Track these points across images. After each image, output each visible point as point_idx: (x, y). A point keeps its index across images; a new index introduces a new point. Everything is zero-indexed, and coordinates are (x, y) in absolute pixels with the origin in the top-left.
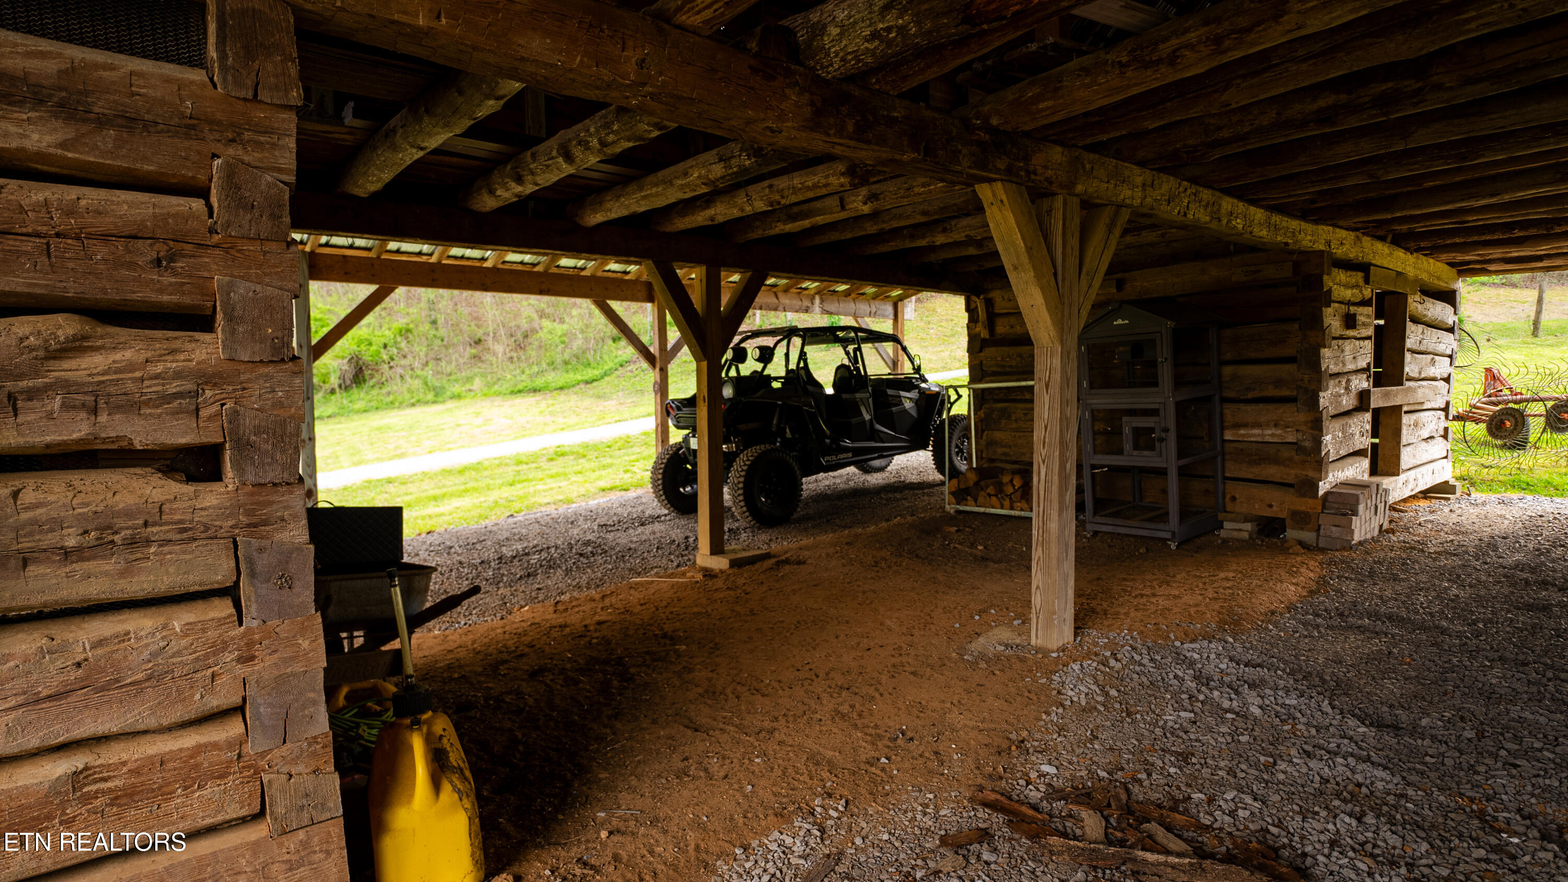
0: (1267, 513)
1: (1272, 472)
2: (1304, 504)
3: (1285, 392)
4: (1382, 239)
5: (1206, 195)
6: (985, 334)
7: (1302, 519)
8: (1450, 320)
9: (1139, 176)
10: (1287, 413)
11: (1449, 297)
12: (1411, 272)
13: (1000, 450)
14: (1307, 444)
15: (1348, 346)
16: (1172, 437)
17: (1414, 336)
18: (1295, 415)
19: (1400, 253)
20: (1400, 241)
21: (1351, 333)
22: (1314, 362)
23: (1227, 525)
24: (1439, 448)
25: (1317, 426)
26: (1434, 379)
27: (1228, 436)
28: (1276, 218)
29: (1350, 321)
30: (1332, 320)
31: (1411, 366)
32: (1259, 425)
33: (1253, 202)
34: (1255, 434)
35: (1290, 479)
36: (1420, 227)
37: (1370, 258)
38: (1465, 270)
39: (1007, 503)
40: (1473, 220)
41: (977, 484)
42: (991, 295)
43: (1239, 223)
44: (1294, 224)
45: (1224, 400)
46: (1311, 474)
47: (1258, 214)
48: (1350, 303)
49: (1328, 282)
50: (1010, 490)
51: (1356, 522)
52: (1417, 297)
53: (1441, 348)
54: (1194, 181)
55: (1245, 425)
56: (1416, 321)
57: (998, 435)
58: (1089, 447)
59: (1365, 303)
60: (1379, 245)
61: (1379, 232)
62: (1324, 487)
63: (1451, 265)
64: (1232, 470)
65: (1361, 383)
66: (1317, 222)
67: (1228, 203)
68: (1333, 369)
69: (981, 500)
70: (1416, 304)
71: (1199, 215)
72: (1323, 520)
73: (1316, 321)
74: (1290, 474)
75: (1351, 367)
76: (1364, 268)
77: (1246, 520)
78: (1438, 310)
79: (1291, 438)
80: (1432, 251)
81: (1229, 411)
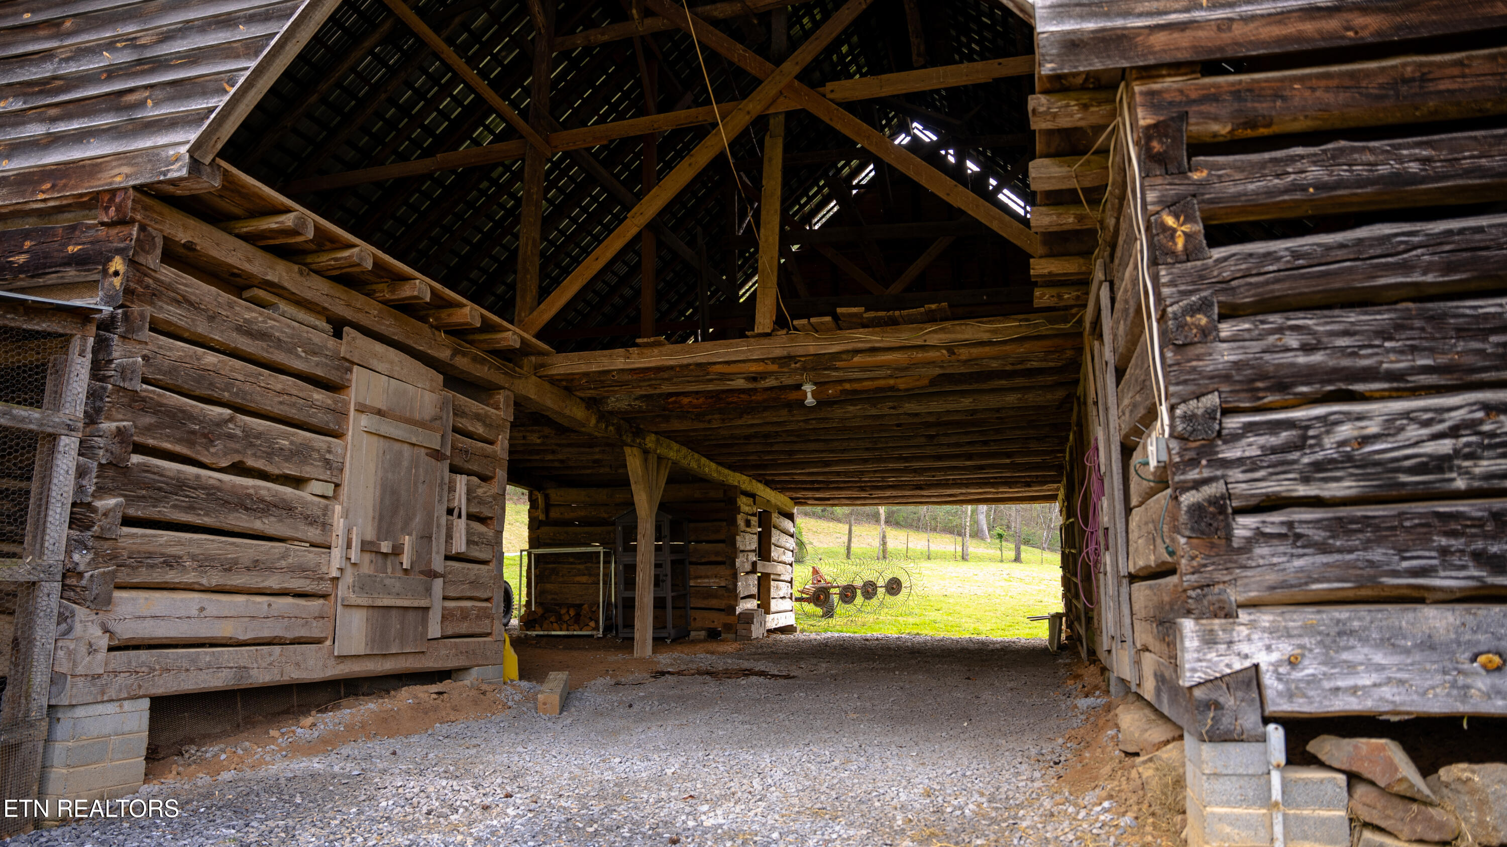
0: (712, 626)
1: (714, 603)
2: (729, 620)
3: (720, 559)
4: (760, 482)
5: (696, 456)
6: (542, 517)
7: (728, 628)
8: (792, 530)
9: (675, 446)
10: (721, 570)
11: (790, 517)
12: (773, 501)
13: (550, 597)
14: (731, 587)
15: (748, 536)
16: (669, 578)
17: (776, 536)
18: (723, 570)
19: (768, 490)
20: (768, 484)
21: (748, 530)
22: (733, 543)
23: (692, 633)
24: (787, 604)
25: (735, 577)
26: (785, 563)
27: (692, 583)
28: (720, 468)
29: (748, 524)
30: (741, 523)
31: (775, 553)
32: (707, 577)
33: (711, 460)
34: (705, 582)
35: (723, 607)
36: (777, 479)
37: (755, 491)
38: (798, 502)
39: (565, 626)
40: (797, 478)
41: (542, 616)
42: (548, 491)
43: (707, 470)
44: (726, 471)
45: (691, 563)
46: (733, 603)
47: (713, 465)
48: (747, 514)
49: (739, 503)
50: (567, 618)
51: (753, 627)
52: (776, 515)
53: (788, 545)
54: (692, 449)
55: (700, 577)
56: (775, 527)
57: (549, 586)
58: (622, 587)
59: (754, 515)
60: (759, 485)
61: (760, 479)
62: (738, 610)
63: (792, 499)
64: (695, 602)
65: (753, 557)
66: (734, 471)
67: (704, 460)
68: (742, 548)
69: (545, 626)
70: (776, 519)
71: (694, 465)
72: (739, 627)
73: (734, 522)
74: (722, 604)
75: (748, 548)
76: (753, 496)
77: (702, 629)
78: (787, 524)
79: (723, 584)
80: (782, 490)
81: (692, 569)
